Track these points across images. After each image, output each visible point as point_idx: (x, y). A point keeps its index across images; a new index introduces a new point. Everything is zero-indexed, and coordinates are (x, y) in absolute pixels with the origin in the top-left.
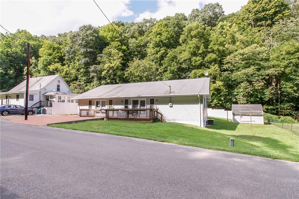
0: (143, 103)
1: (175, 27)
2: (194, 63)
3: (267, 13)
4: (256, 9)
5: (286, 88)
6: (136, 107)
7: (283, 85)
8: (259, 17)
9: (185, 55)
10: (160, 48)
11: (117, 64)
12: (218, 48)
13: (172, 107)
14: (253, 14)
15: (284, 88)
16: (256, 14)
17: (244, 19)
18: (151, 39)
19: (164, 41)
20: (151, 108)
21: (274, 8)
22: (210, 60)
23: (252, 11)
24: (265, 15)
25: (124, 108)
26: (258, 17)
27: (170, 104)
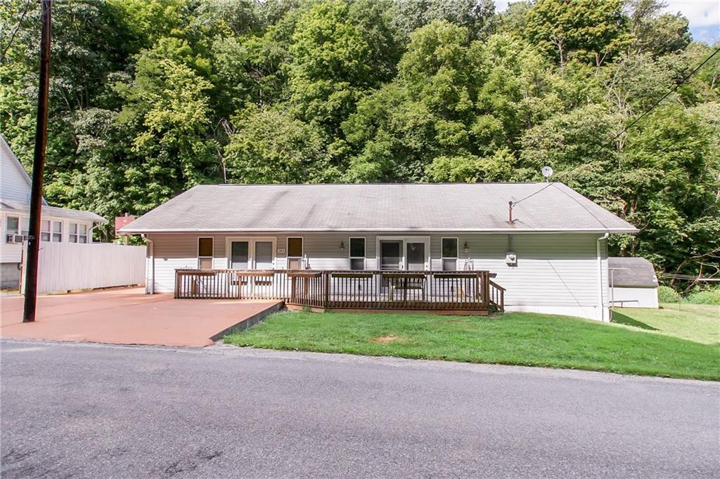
0: (416, 253)
1: (369, 26)
2: (443, 138)
3: (591, 30)
4: (566, 16)
5: (661, 217)
6: (394, 263)
7: (656, 210)
8: (573, 37)
9: (415, 113)
10: (333, 83)
11: (195, 115)
12: (505, 104)
13: (515, 265)
14: (560, 28)
15: (658, 219)
16: (566, 30)
17: (536, 36)
18: (301, 49)
19: (346, 63)
20: (444, 268)
21: (603, 21)
22: (486, 133)
23: (557, 20)
24: (587, 36)
25: (349, 269)
26: (570, 36)
27: (512, 256)
